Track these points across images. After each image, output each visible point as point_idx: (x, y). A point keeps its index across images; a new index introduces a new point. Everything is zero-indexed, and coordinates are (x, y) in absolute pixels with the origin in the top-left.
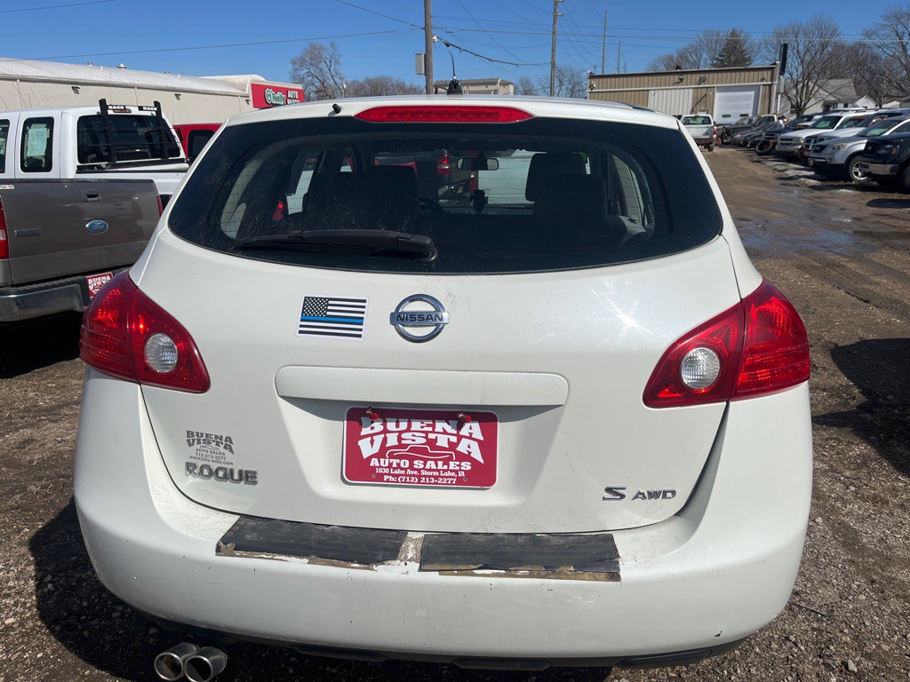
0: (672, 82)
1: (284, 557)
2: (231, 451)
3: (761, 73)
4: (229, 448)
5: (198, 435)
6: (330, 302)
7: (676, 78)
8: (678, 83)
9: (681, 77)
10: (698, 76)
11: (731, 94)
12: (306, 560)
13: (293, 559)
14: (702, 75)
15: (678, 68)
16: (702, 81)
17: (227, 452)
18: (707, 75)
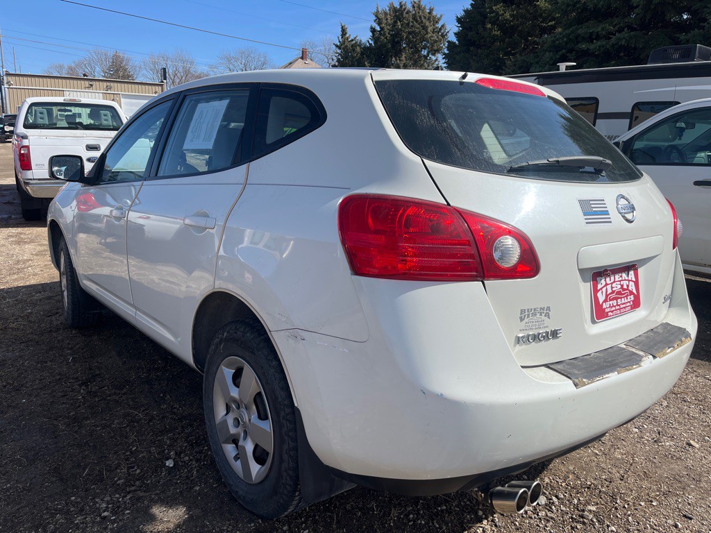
0: (83, 86)
1: (607, 376)
2: (549, 317)
3: (154, 87)
4: (548, 315)
5: (528, 311)
6: (591, 202)
7: (87, 83)
8: (89, 87)
9: (91, 83)
10: (105, 84)
11: (134, 101)
12: (616, 373)
13: (611, 375)
14: (108, 84)
15: (85, 75)
16: (108, 88)
17: (546, 318)
18: (112, 84)
